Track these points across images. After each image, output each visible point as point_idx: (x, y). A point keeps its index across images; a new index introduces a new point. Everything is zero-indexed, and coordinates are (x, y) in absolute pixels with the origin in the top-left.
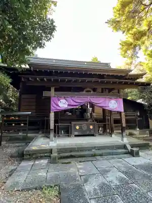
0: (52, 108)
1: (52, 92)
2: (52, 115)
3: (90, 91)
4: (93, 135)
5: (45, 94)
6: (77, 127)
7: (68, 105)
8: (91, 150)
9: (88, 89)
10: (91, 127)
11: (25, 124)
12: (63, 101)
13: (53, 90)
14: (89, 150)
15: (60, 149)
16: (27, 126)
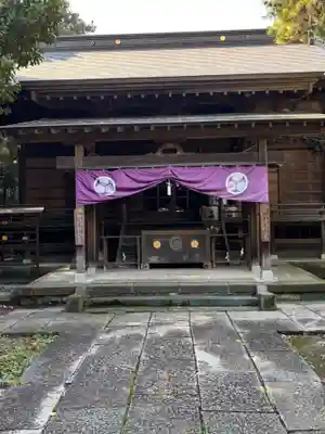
0: (79, 196)
1: (78, 159)
2: (79, 213)
3: (175, 151)
4: (200, 266)
5: (62, 163)
6: (157, 244)
7: (118, 189)
8: (167, 294)
9: (170, 146)
10: (195, 244)
11: (32, 236)
13: (79, 151)
14: (161, 294)
15: (95, 288)
16: (37, 239)
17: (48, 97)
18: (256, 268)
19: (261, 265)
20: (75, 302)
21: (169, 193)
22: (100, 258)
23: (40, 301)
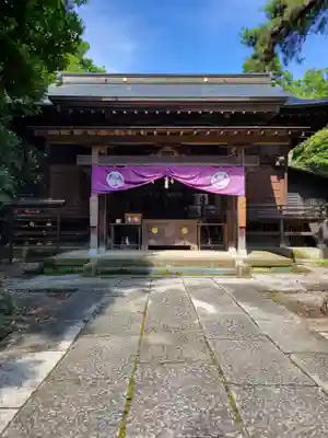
0: (94, 186)
1: (94, 159)
2: (94, 201)
3: (172, 153)
4: (187, 248)
5: (81, 160)
6: (155, 231)
7: (126, 182)
8: (164, 266)
10: (185, 231)
11: (54, 223)
12: (116, 174)
13: (95, 152)
16: (58, 227)
17: (71, 111)
18: (232, 250)
19: (236, 247)
20: (89, 269)
21: (167, 186)
22: (109, 241)
23: (61, 269)
